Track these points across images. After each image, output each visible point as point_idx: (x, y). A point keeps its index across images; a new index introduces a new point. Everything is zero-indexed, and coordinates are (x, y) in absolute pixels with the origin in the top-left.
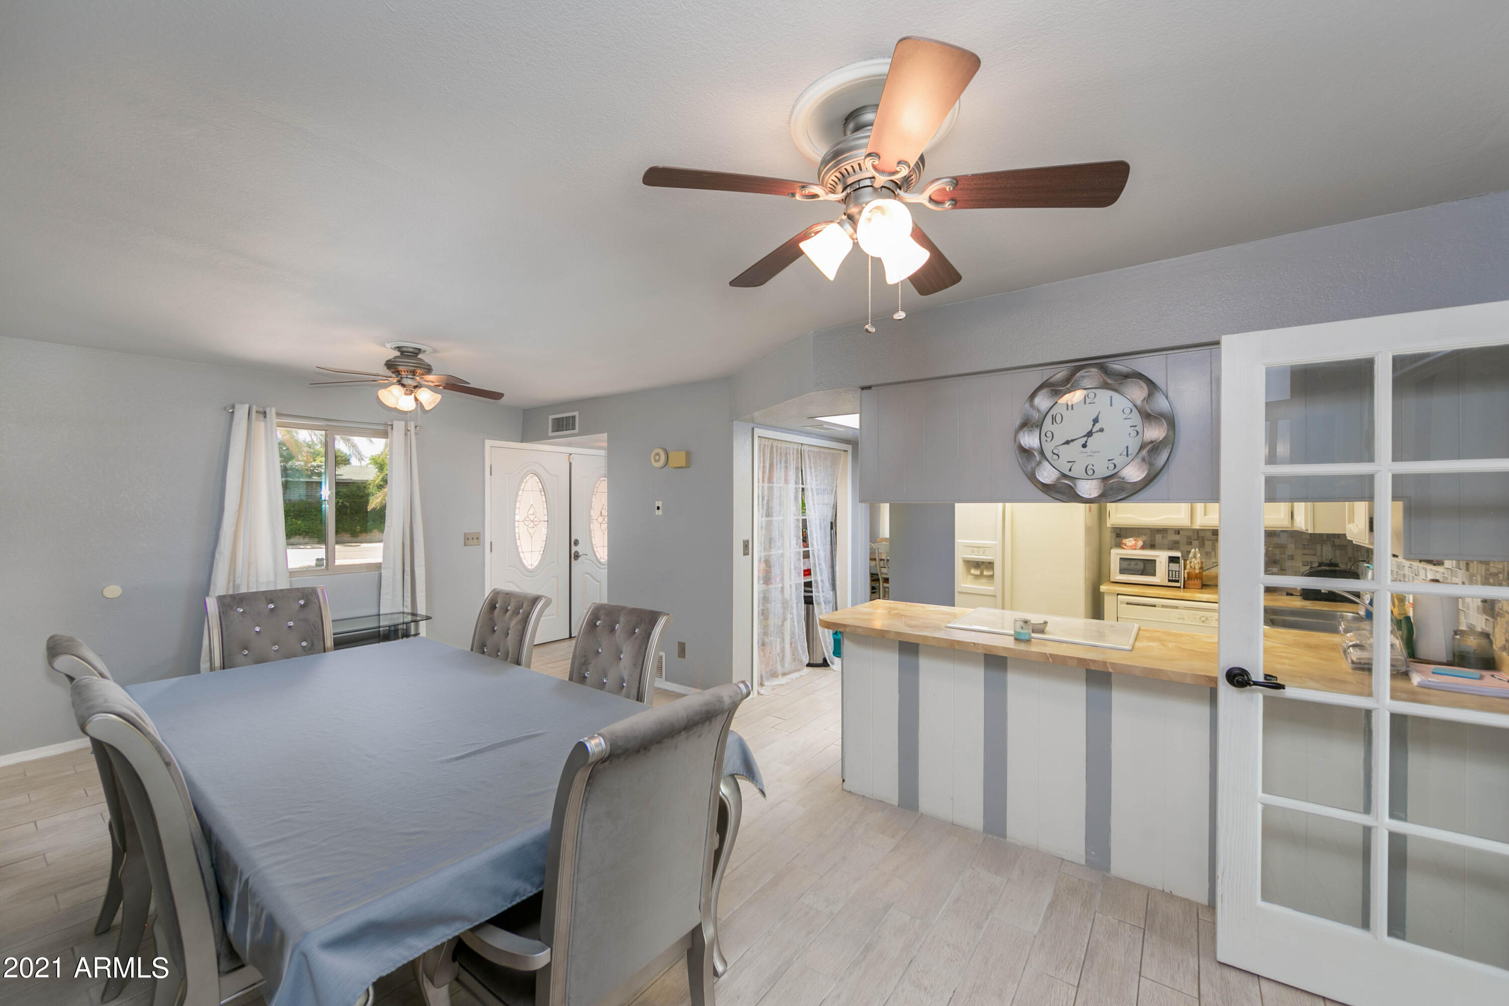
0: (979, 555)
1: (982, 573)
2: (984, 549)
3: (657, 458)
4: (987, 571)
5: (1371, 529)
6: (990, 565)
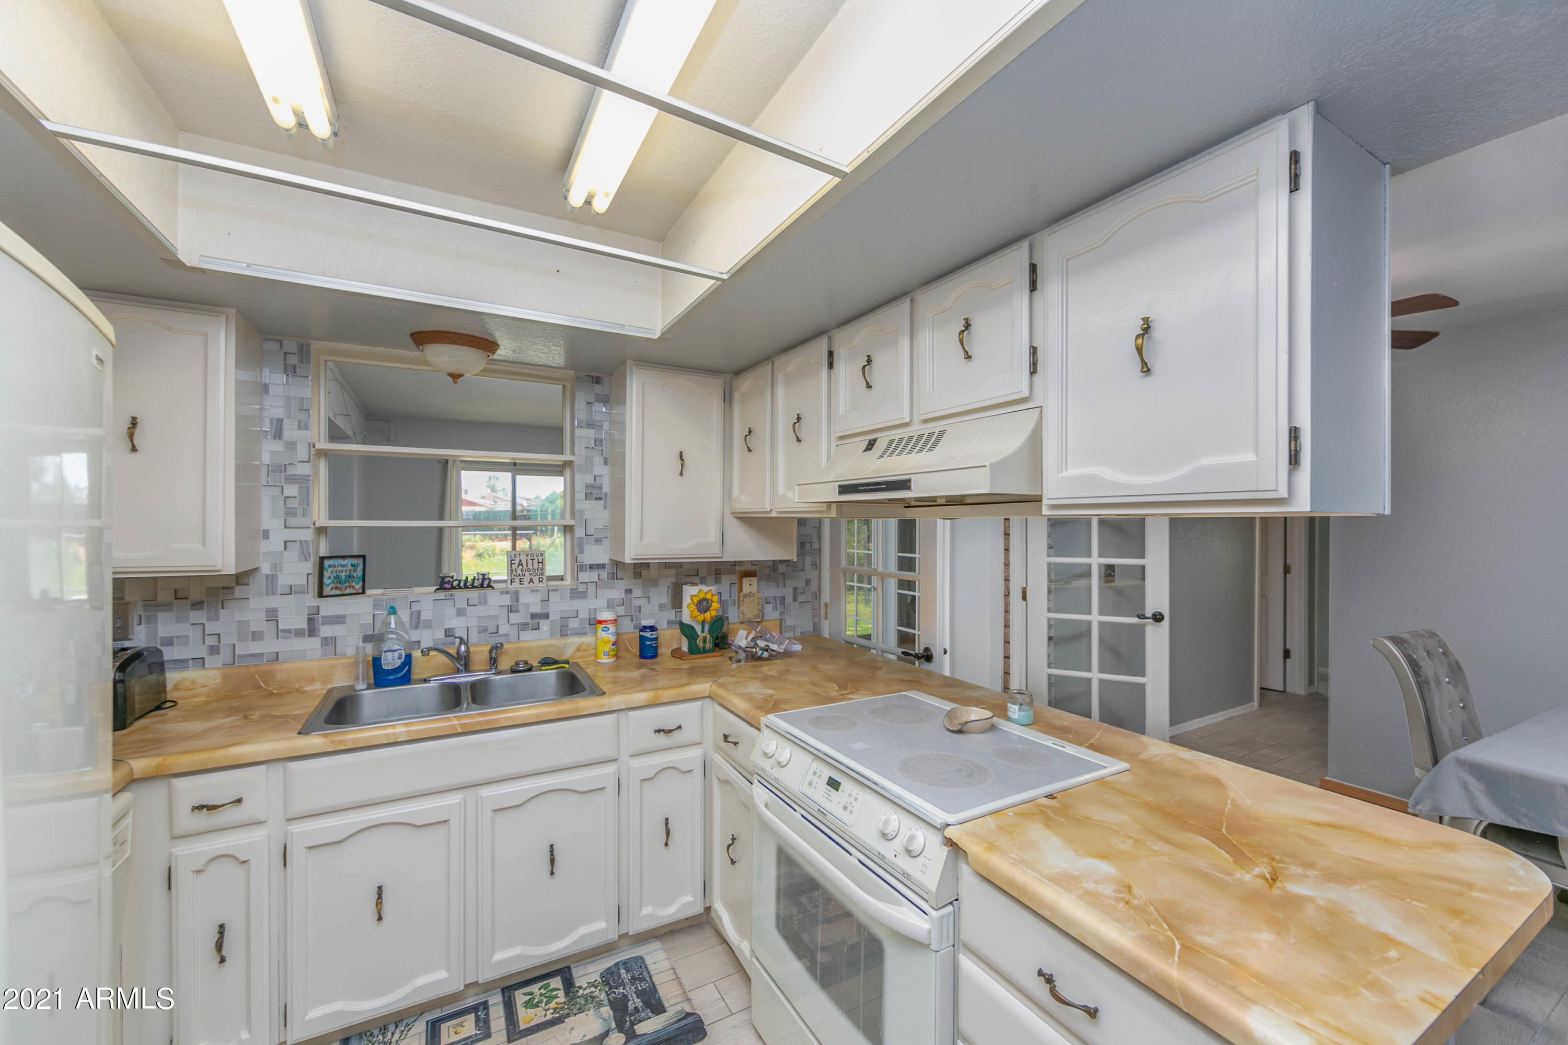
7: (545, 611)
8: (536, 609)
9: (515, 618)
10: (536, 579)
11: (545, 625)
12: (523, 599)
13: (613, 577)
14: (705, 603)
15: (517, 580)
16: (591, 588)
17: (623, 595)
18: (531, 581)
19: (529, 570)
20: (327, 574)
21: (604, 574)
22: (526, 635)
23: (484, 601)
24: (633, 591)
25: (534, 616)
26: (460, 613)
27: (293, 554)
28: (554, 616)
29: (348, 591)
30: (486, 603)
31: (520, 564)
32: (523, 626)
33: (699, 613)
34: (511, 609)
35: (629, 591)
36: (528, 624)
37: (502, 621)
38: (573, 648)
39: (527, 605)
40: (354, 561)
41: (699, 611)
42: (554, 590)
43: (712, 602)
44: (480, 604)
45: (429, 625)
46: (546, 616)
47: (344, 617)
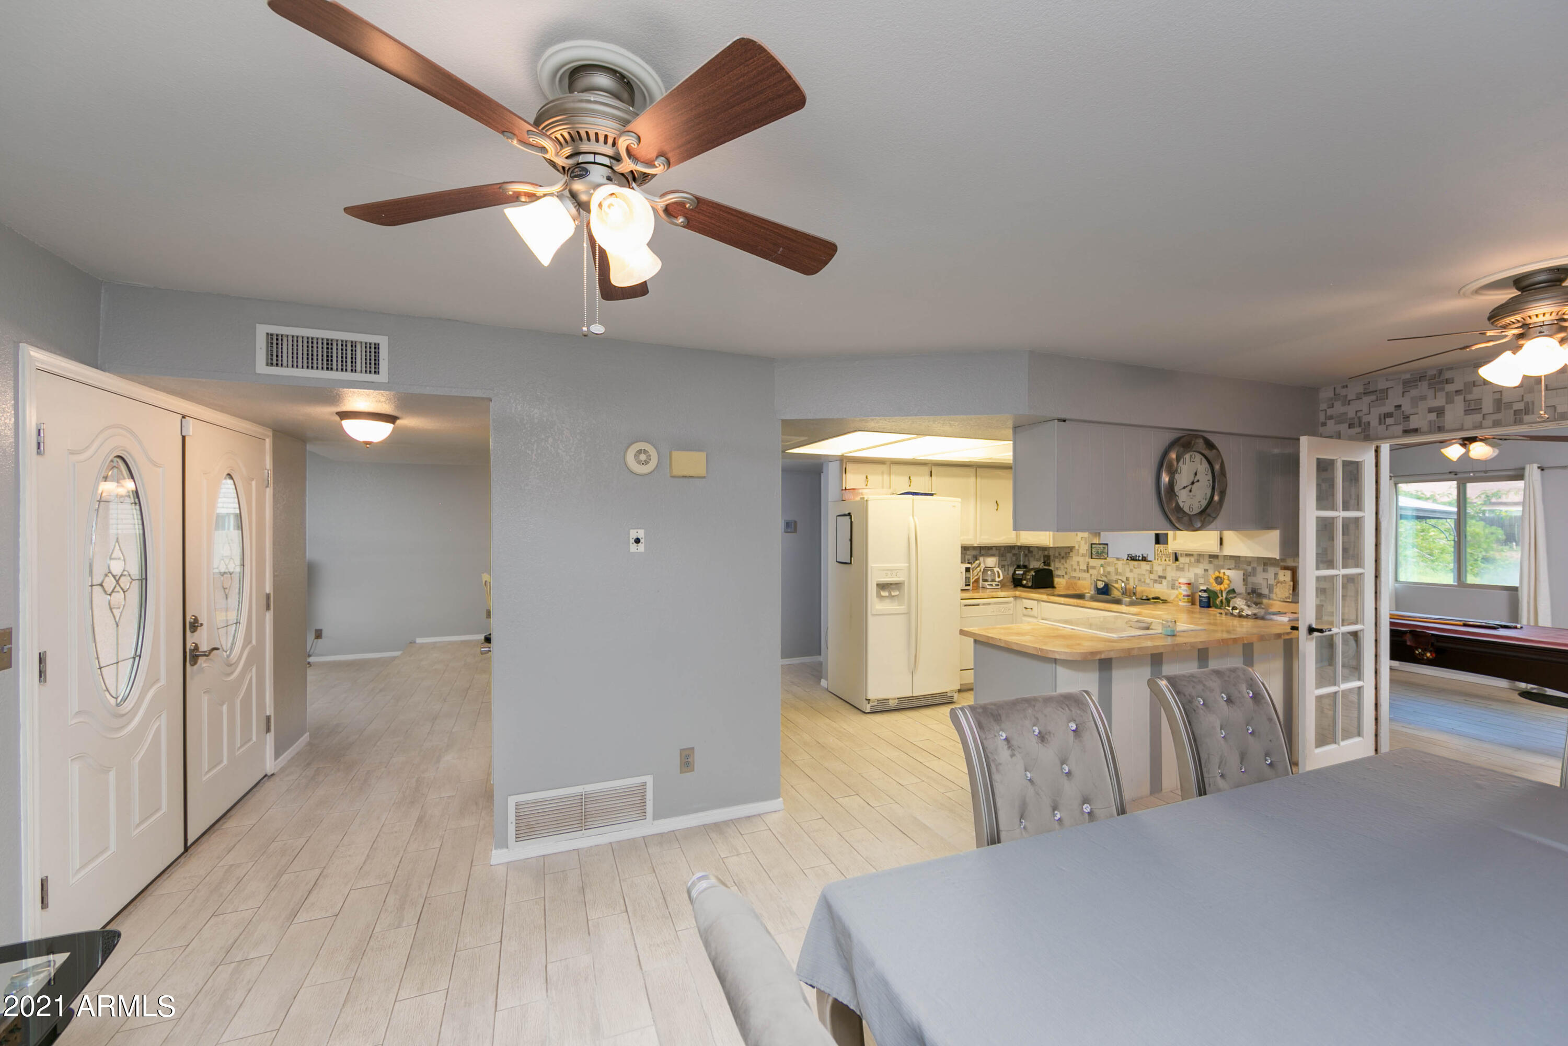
0: (892, 578)
1: (890, 593)
2: (896, 571)
3: (643, 457)
4: (894, 592)
5: (1221, 543)
6: (897, 585)
7: (1164, 575)
8: (1161, 574)
9: (1152, 576)
10: (1167, 559)
11: (1165, 582)
12: (1155, 568)
13: (1198, 561)
14: (1219, 579)
15: (1160, 559)
16: (1187, 566)
17: (1203, 572)
18: (1165, 560)
19: (1164, 555)
20: (1093, 550)
21: (1193, 559)
22: (1157, 586)
23: (1139, 567)
24: (1209, 570)
25: (1160, 577)
26: (1131, 571)
27: (1083, 542)
28: (1169, 578)
29: (1102, 558)
30: (1140, 568)
31: (1161, 551)
32: (1155, 581)
33: (1216, 585)
34: (1151, 572)
35: (1206, 570)
36: (1156, 580)
37: (1147, 576)
38: (1175, 596)
39: (1157, 571)
40: (1104, 546)
41: (1216, 583)
42: (1168, 565)
43: (1224, 579)
44: (1138, 568)
45: (1120, 574)
46: (1165, 578)
47: (1095, 567)
